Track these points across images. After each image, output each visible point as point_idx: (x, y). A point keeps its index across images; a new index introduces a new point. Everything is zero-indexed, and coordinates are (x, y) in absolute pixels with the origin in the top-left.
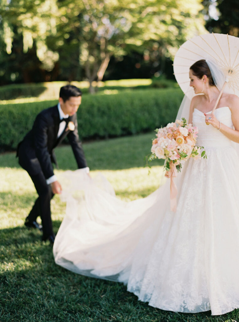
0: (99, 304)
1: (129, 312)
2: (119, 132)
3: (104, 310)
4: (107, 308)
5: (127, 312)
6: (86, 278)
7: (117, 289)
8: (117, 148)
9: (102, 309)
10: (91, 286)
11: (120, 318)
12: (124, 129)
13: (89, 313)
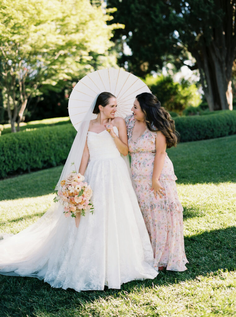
0: (20, 293)
1: (43, 296)
2: (41, 165)
3: (23, 296)
4: (26, 295)
5: (42, 296)
6: (10, 277)
7: (34, 282)
8: (39, 178)
9: (22, 296)
10: (13, 282)
11: (36, 300)
12: (45, 162)
13: (12, 300)
